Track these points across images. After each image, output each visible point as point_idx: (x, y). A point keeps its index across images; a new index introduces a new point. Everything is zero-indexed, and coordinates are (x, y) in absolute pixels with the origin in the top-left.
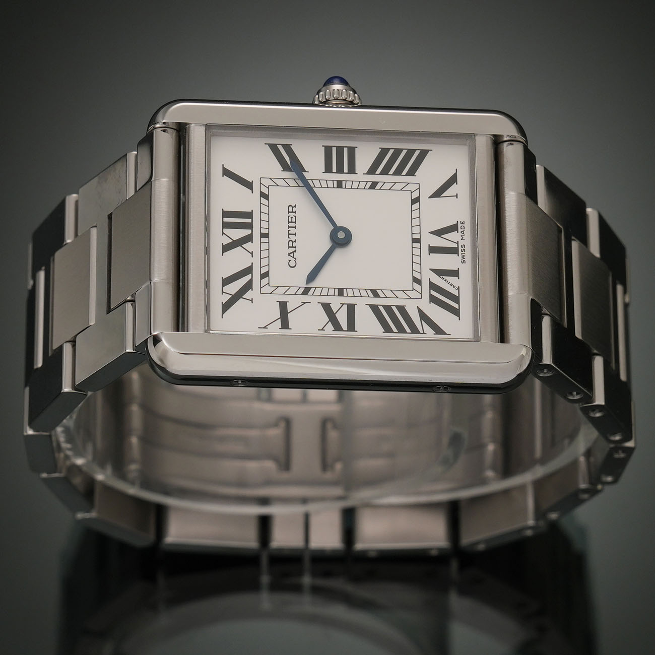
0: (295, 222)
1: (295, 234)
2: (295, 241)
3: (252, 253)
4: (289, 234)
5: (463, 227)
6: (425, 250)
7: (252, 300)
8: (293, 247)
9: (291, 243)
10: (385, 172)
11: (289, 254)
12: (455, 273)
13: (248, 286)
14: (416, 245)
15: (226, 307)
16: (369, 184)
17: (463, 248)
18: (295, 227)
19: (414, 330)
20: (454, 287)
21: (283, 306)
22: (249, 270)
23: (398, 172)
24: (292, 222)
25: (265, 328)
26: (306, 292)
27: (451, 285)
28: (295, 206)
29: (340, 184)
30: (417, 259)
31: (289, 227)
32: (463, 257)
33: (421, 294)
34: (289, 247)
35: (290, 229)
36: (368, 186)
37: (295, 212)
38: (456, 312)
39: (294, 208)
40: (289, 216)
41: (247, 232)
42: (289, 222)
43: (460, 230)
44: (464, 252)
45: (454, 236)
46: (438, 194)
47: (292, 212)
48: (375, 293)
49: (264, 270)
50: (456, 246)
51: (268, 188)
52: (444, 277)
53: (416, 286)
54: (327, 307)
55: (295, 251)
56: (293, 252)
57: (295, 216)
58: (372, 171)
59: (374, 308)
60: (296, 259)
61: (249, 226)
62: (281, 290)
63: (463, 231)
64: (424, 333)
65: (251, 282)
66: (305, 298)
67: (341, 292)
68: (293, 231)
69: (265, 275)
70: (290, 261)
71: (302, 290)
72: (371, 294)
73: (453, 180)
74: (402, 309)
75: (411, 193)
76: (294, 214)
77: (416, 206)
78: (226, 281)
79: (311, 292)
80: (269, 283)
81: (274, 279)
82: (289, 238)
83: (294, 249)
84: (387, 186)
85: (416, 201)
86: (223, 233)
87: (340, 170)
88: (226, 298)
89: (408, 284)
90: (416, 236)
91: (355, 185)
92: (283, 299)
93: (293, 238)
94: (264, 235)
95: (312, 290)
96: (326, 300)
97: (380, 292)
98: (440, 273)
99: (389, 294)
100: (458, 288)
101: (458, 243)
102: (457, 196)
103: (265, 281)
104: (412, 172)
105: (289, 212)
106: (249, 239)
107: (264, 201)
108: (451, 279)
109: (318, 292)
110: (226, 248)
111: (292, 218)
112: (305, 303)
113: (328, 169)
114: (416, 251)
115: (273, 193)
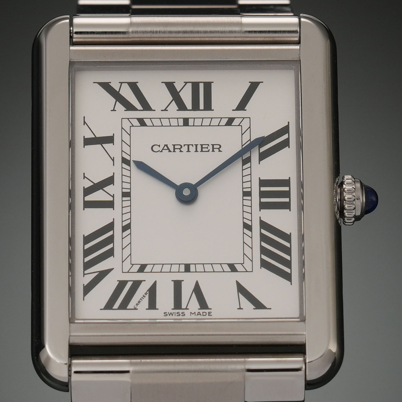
0: (202, 151)
1: (188, 151)
2: (181, 151)
3: (165, 110)
4: (188, 145)
5: (204, 314)
6: (178, 277)
7: (114, 110)
8: (174, 149)
9: (179, 147)
10: (263, 238)
11: (166, 145)
12: (152, 305)
13: (129, 107)
14: (182, 268)
15: (106, 86)
16: (249, 223)
17: (181, 314)
18: (196, 151)
19: (87, 265)
20: (137, 304)
21: (110, 140)
22: (146, 107)
23: (264, 251)
24: (202, 148)
25: (85, 123)
26: (125, 161)
27: (139, 302)
28: (220, 151)
29: (246, 194)
30: (166, 268)
31: (196, 145)
32: (171, 314)
33: (128, 272)
34: (174, 145)
35: (194, 146)
36: (245, 221)
37: (213, 151)
38: (109, 306)
39: (218, 150)
40: (208, 145)
41: (189, 105)
42: (202, 145)
43: (201, 311)
44: (176, 314)
45: (194, 305)
46: (241, 290)
47: (213, 148)
48: (126, 228)
49: (147, 122)
50: (184, 306)
51: (239, 125)
52: (148, 295)
53: (137, 268)
54: (110, 181)
55: (170, 151)
56: (168, 149)
57: (209, 151)
58: (264, 225)
59: (110, 227)
60: (161, 151)
61: (196, 107)
62: (126, 138)
63: (200, 314)
64: (84, 274)
65: (134, 109)
66: (118, 161)
67: (126, 195)
68: (192, 149)
69: (142, 122)
70: (159, 146)
71: (127, 157)
72: (125, 223)
73: (258, 305)
74: (110, 253)
75: (242, 264)
76: (211, 150)
77: (227, 268)
78: (134, 87)
79: (125, 166)
80: (133, 126)
81: (139, 131)
82: (184, 145)
83: (172, 149)
84: (248, 240)
85: (233, 268)
86: (186, 83)
87: (263, 194)
88: (116, 87)
89: (139, 260)
90: (192, 268)
91: (247, 209)
92: (117, 140)
93: (185, 149)
94: (186, 122)
95: (128, 168)
96: (117, 180)
97: (128, 232)
98: (152, 291)
99: (126, 241)
100: (135, 309)
101: (186, 309)
102: (240, 308)
103: (136, 123)
104: (264, 264)
105: (213, 145)
106: (182, 106)
107: (224, 121)
108: (146, 302)
109: (126, 173)
110: (170, 86)
111: (207, 148)
112: (113, 160)
113: (263, 183)
114: (175, 268)
115: (234, 130)
